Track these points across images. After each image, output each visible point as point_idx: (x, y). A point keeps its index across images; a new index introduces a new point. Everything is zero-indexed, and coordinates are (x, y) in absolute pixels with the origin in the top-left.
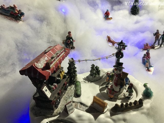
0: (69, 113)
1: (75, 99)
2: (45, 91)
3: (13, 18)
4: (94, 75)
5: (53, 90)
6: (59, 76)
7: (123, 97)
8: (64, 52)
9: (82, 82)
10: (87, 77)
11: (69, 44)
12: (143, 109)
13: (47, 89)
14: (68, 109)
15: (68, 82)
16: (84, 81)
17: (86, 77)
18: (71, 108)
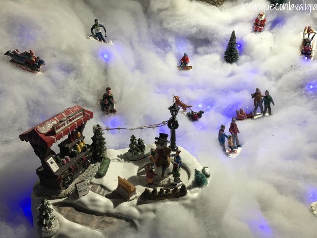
0: (80, 195)
1: (95, 180)
2: (50, 163)
3: (29, 67)
4: (135, 151)
5: (63, 165)
6: (75, 147)
7: (166, 183)
8: (82, 116)
9: (114, 159)
10: (126, 154)
11: (105, 105)
12: (185, 199)
13: (53, 161)
14: (79, 190)
15: (90, 157)
16: (118, 159)
17: (123, 153)
18: (83, 188)
